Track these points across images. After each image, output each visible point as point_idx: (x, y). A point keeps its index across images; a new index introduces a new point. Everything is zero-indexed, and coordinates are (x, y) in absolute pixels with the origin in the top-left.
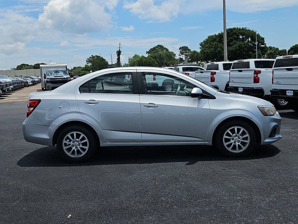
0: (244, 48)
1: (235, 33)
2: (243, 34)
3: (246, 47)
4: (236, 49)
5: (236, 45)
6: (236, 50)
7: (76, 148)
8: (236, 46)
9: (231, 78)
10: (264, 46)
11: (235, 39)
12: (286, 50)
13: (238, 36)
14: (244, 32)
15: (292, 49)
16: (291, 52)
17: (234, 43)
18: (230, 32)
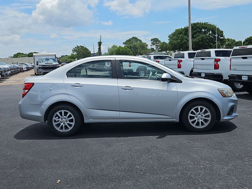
1: (199, 27)
2: (205, 28)
3: (207, 39)
4: (199, 40)
7: (64, 124)
8: (199, 38)
9: (195, 65)
10: (223, 38)
11: (198, 32)
13: (201, 29)
14: (205, 26)
15: (246, 40)
16: (246, 43)
17: (198, 35)
18: (194, 26)
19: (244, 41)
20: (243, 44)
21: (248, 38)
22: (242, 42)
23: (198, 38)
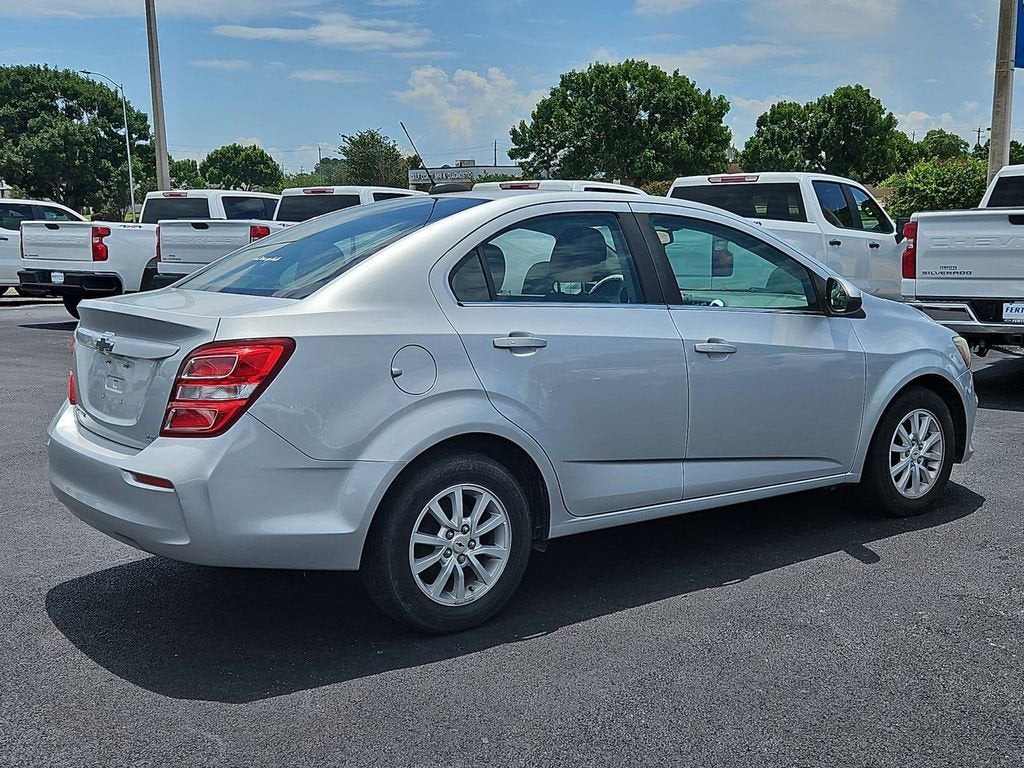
0: (82, 144)
1: (42, 88)
2: (69, 94)
3: (87, 141)
4: (54, 145)
5: (50, 130)
6: (55, 148)
7: (461, 557)
8: (53, 136)
9: (165, 246)
10: (148, 142)
11: (43, 107)
12: (194, 162)
13: (53, 99)
14: (72, 87)
15: (212, 160)
16: (212, 173)
17: (44, 121)
18: (21, 79)
19: (204, 163)
20: (199, 171)
21: (216, 152)
22: (198, 167)
23: (46, 136)
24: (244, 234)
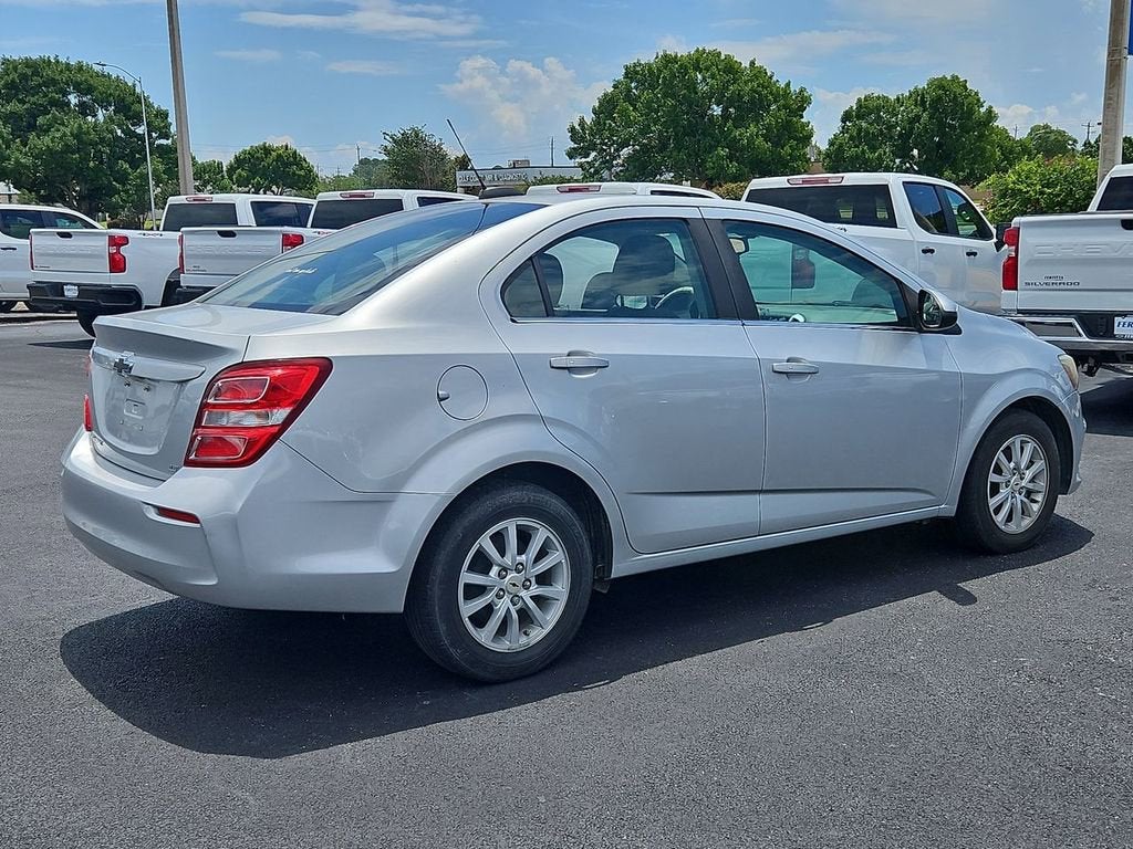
0: (97, 144)
1: (53, 82)
2: (81, 89)
3: (102, 140)
4: (66, 145)
5: (62, 128)
6: (67, 149)
7: (515, 599)
8: (65, 135)
10: (170, 141)
11: (54, 103)
12: (220, 164)
13: (65, 94)
14: (86, 80)
15: (239, 161)
16: (240, 175)
17: (55, 119)
18: (29, 72)
19: (231, 166)
20: (225, 174)
21: (244, 152)
22: (225, 169)
23: (58, 135)
24: (276, 243)
